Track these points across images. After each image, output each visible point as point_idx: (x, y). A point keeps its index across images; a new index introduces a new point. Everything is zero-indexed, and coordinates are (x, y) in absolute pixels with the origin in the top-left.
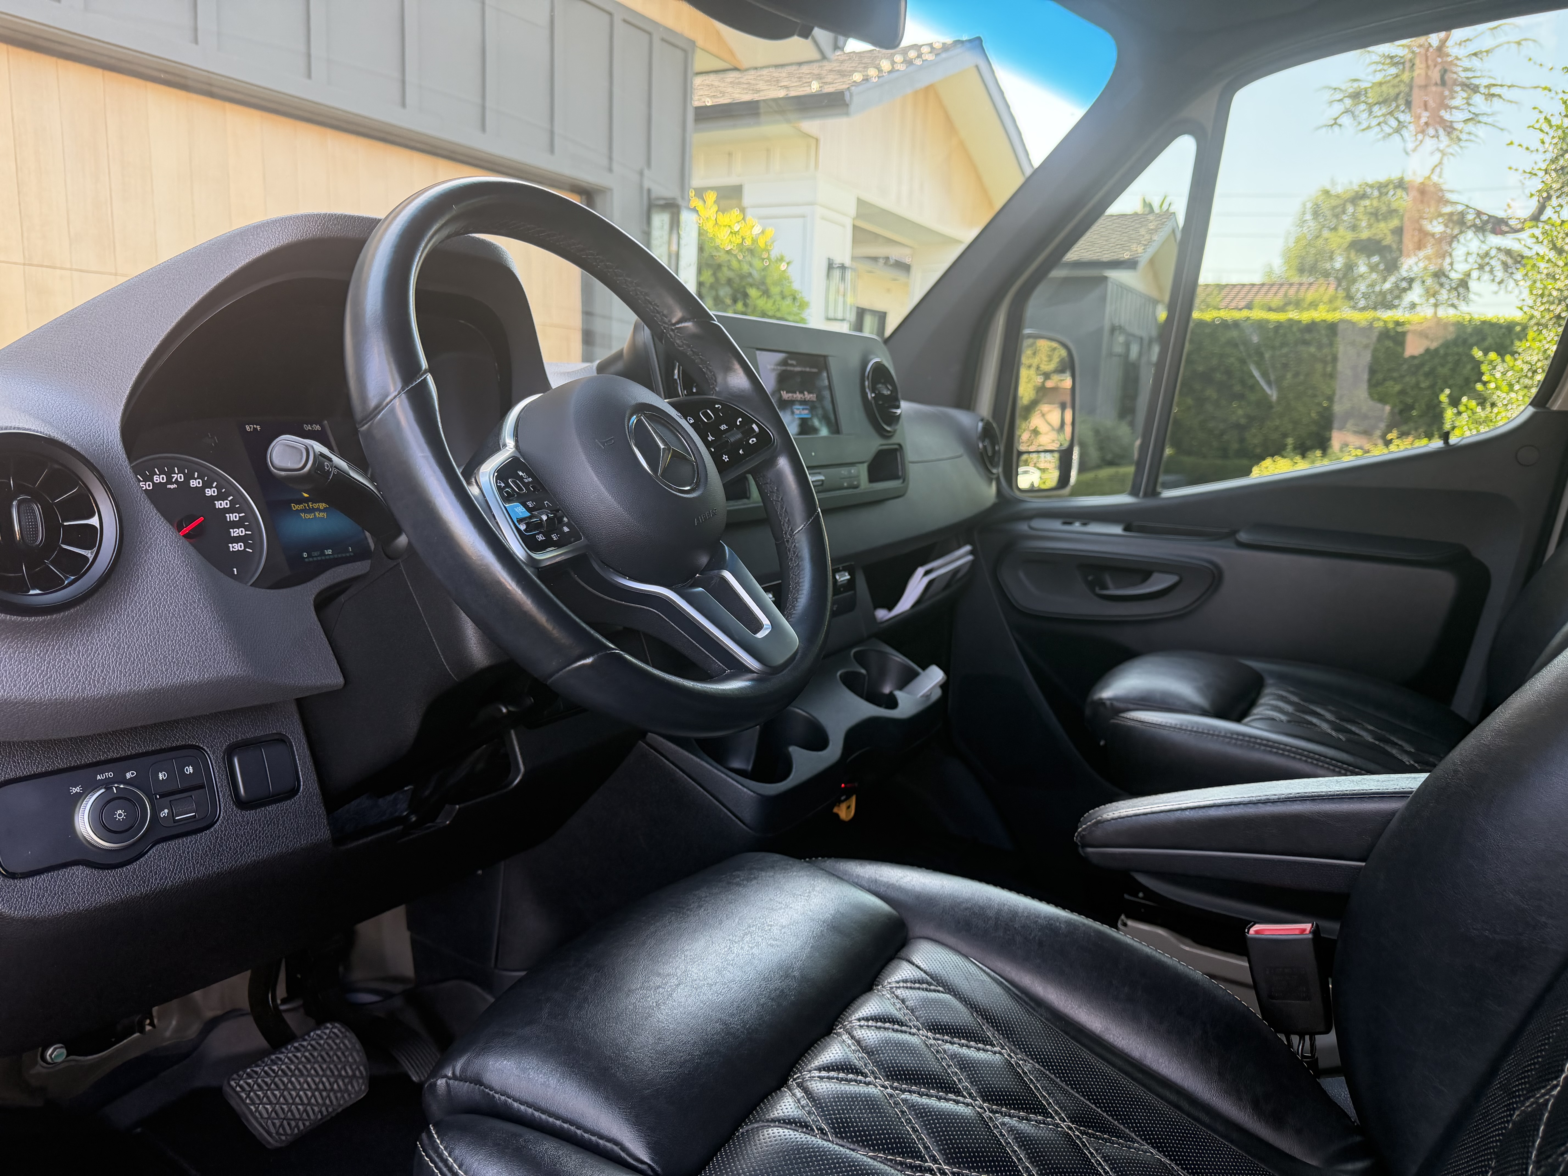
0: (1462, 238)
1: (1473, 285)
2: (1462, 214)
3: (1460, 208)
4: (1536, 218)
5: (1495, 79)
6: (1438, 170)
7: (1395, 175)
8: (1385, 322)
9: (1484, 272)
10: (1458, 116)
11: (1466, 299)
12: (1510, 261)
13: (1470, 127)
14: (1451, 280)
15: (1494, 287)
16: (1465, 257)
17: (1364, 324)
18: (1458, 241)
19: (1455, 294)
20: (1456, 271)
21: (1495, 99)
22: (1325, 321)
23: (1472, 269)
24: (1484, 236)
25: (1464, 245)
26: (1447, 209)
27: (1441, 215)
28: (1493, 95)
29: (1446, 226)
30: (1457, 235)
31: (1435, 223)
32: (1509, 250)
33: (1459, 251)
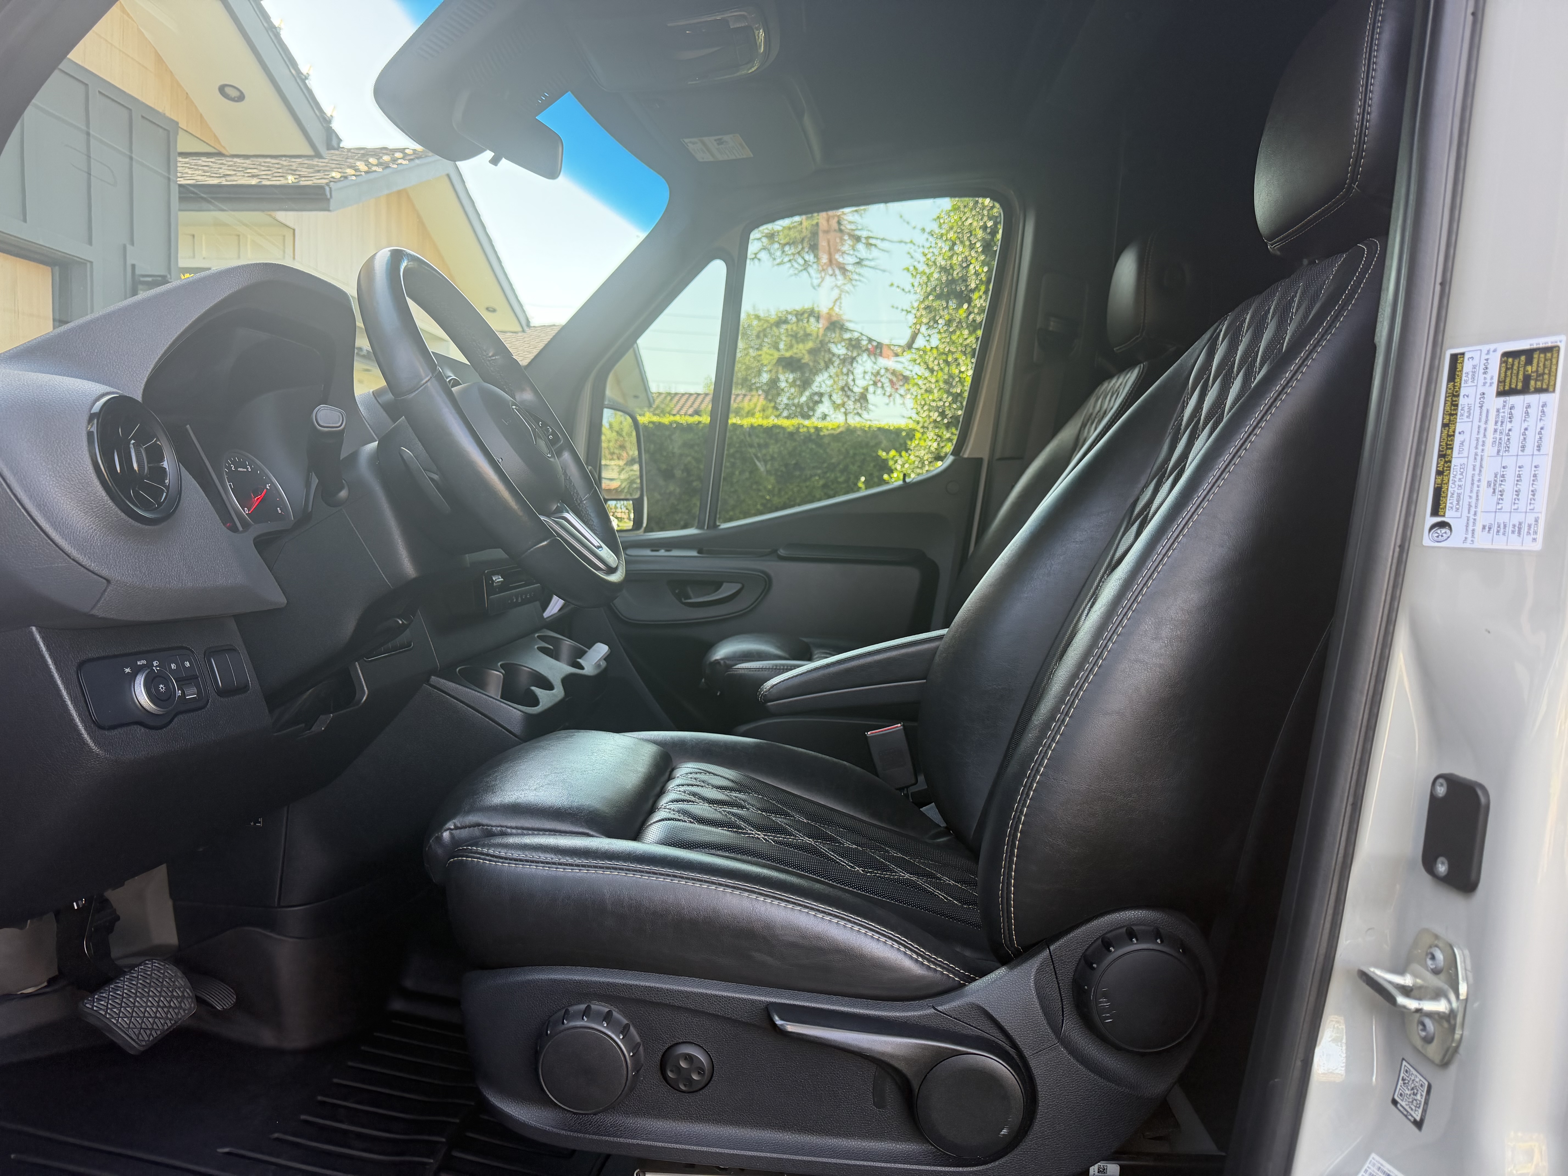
0: (859, 359)
1: (870, 397)
2: (858, 340)
3: (856, 335)
4: (910, 346)
5: (871, 231)
6: (838, 303)
7: (807, 305)
8: (807, 427)
9: (878, 387)
10: (848, 260)
11: (866, 409)
12: (894, 379)
13: (859, 270)
14: (855, 393)
15: (886, 400)
16: (862, 375)
17: (791, 429)
18: (857, 362)
19: (858, 405)
20: (858, 386)
21: (873, 248)
22: (761, 426)
23: (869, 385)
24: (876, 359)
25: (861, 365)
26: (847, 336)
27: (843, 340)
28: (871, 245)
29: (847, 349)
30: (856, 357)
31: (839, 346)
32: (894, 370)
33: (858, 370)
